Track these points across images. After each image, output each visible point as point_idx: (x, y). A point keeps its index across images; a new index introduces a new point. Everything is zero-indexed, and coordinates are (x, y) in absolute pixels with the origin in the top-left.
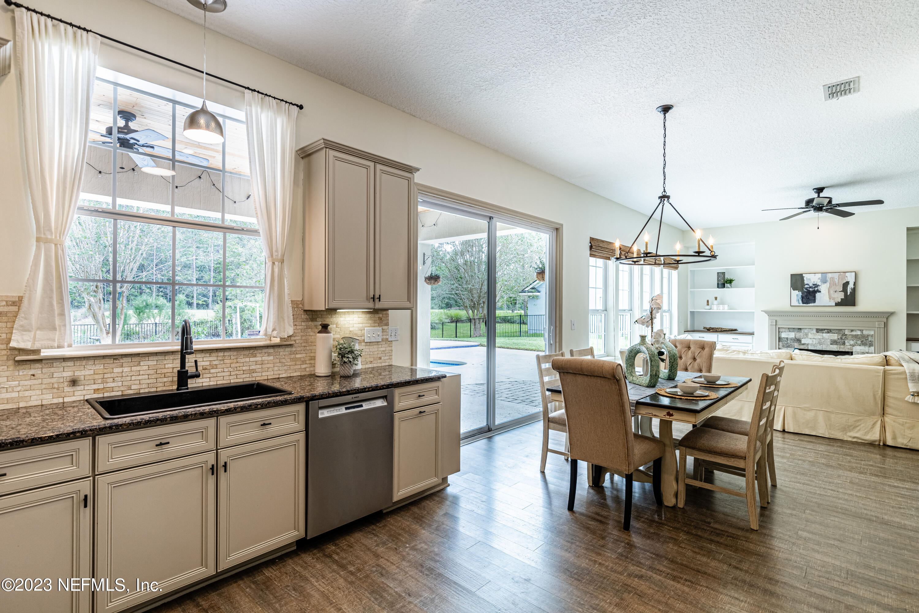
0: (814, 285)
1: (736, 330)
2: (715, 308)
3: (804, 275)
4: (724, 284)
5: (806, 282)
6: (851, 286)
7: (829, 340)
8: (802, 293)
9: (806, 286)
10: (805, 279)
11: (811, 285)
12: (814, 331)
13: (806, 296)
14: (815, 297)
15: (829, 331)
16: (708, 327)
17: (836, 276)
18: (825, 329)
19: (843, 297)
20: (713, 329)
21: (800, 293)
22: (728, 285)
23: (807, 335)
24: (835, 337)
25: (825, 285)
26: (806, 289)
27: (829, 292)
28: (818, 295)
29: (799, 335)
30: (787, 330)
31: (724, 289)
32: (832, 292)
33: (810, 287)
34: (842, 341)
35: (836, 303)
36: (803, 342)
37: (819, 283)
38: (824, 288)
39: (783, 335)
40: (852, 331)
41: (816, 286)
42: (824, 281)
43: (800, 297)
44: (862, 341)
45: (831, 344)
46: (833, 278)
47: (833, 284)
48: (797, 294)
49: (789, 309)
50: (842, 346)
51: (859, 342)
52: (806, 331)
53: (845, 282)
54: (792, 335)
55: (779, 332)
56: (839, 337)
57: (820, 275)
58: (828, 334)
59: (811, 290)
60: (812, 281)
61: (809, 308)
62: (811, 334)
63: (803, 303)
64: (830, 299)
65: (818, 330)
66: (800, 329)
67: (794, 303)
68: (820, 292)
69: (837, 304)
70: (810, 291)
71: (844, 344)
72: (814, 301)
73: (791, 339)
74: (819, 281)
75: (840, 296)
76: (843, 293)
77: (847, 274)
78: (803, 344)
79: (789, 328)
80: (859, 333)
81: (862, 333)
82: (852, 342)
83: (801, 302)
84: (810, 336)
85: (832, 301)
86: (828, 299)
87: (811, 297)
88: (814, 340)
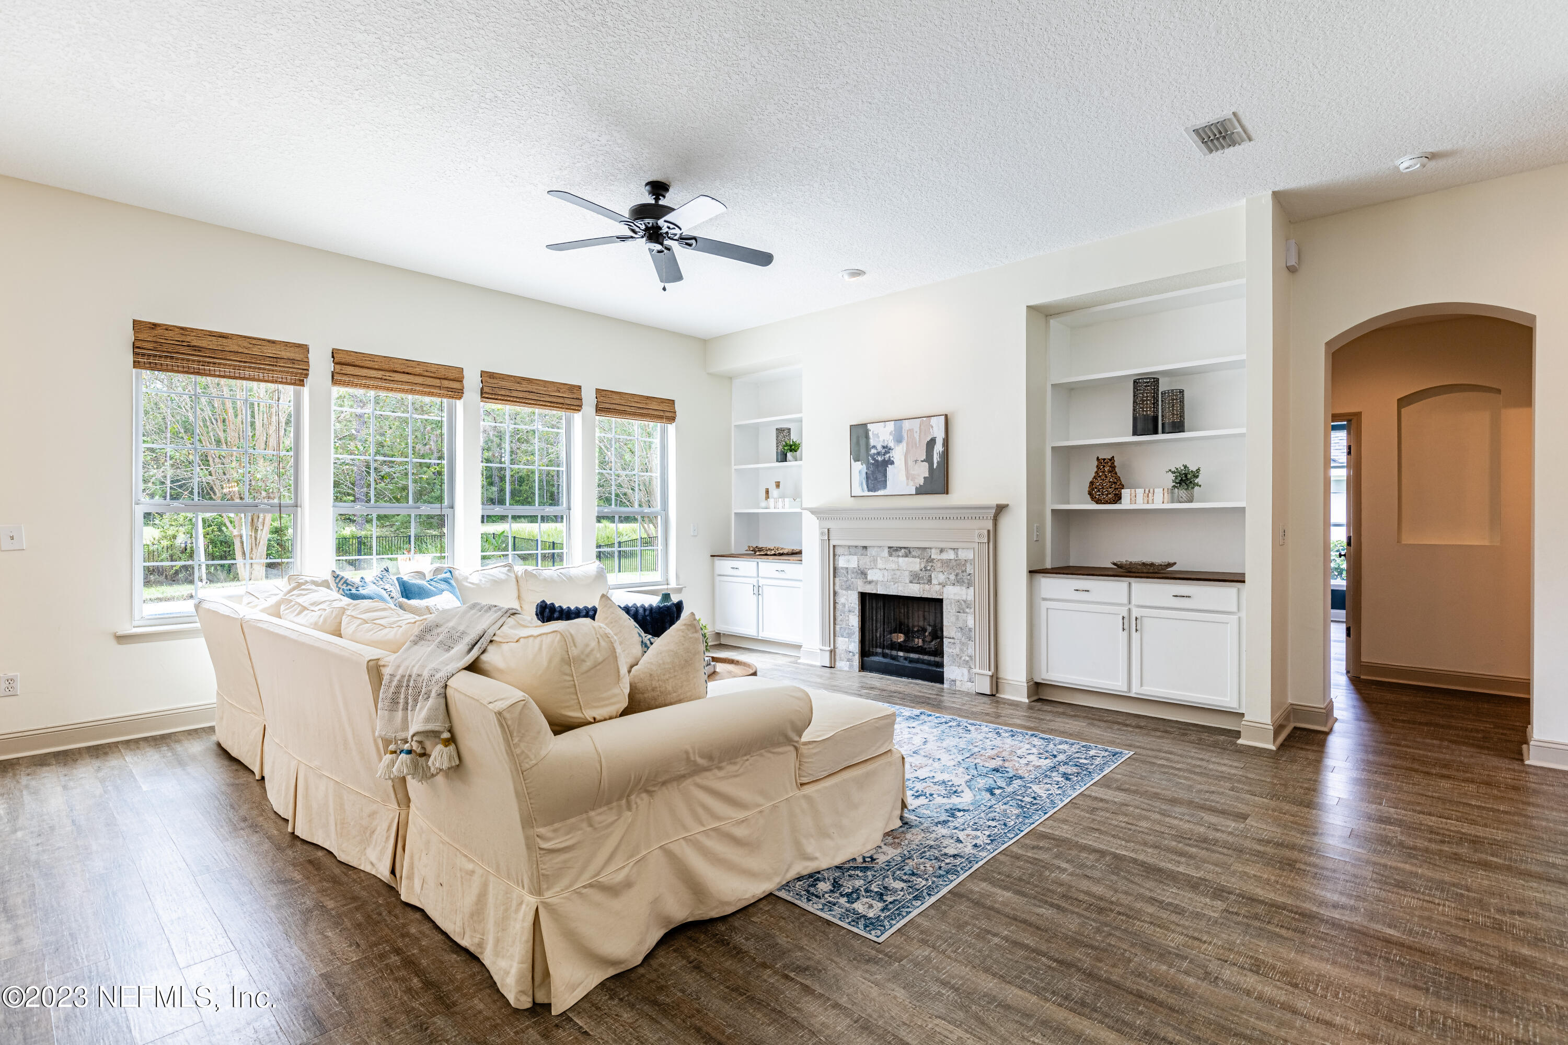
0: (884, 447)
3: (869, 426)
5: (872, 442)
6: (939, 448)
7: (907, 573)
8: (867, 469)
9: (873, 451)
10: (870, 434)
11: (879, 448)
12: (885, 553)
13: (873, 473)
14: (885, 475)
15: (908, 552)
16: (754, 545)
17: (916, 425)
18: (901, 548)
19: (927, 475)
20: (760, 549)
21: (864, 466)
23: (876, 561)
24: (915, 564)
25: (901, 446)
26: (874, 459)
27: (906, 462)
28: (890, 469)
29: (865, 561)
30: (849, 551)
32: (910, 463)
33: (878, 454)
34: (928, 573)
35: (917, 488)
36: (869, 578)
37: (891, 445)
38: (898, 454)
39: (843, 563)
40: (942, 551)
41: (888, 449)
42: (899, 440)
43: (864, 475)
44: (957, 575)
45: (911, 582)
46: (911, 431)
47: (911, 445)
48: (860, 468)
49: (850, 503)
50: (927, 587)
51: (952, 577)
52: (874, 552)
53: (929, 439)
54: (856, 562)
55: (834, 555)
56: (923, 566)
57: (891, 426)
58: (906, 559)
59: (880, 458)
60: (881, 439)
61: (877, 501)
63: (868, 490)
64: (908, 479)
65: (893, 550)
66: (865, 548)
67: (857, 491)
68: (892, 463)
69: (920, 491)
70: (877, 461)
71: (930, 581)
72: (885, 487)
73: (854, 571)
74: (891, 438)
75: (922, 471)
76: (926, 464)
77: (933, 420)
78: (870, 582)
79: (849, 547)
80: (951, 555)
81: (957, 554)
82: (942, 577)
83: (865, 487)
84: (880, 564)
85: (911, 483)
86: (904, 478)
87: (879, 476)
88: (886, 573)
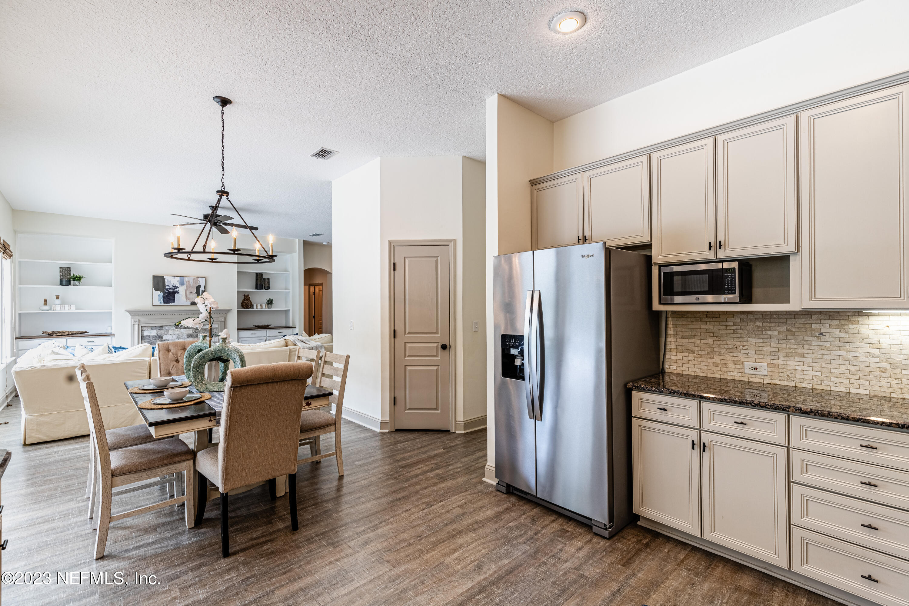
0: (174, 286)
1: (86, 332)
2: (58, 309)
3: (165, 277)
4: (70, 281)
5: (167, 284)
6: (202, 289)
7: (186, 335)
8: (164, 294)
9: (167, 287)
10: (166, 280)
11: (171, 286)
13: (167, 296)
14: (174, 297)
16: (50, 331)
17: (191, 280)
20: (56, 333)
21: (162, 293)
22: (76, 282)
23: (167, 331)
25: (183, 287)
26: (167, 290)
27: (186, 293)
28: (177, 295)
29: (160, 332)
30: (149, 328)
31: (69, 287)
32: (188, 293)
33: (170, 289)
34: (196, 334)
35: (191, 303)
36: (164, 339)
37: (178, 285)
38: (182, 290)
39: (146, 333)
41: (176, 287)
42: (182, 284)
43: (162, 297)
45: (188, 338)
46: (188, 281)
47: (189, 287)
48: (158, 295)
49: (151, 308)
52: (167, 328)
53: (198, 285)
54: (154, 333)
55: (142, 331)
56: (194, 331)
57: (178, 279)
58: (185, 329)
59: (171, 291)
60: (172, 283)
61: (170, 307)
62: (171, 330)
63: (164, 303)
66: (162, 326)
67: (157, 302)
68: (178, 293)
71: (197, 337)
72: (174, 301)
73: (153, 337)
74: (178, 283)
76: (196, 294)
77: (200, 279)
78: (164, 340)
79: (151, 327)
83: (162, 301)
84: (170, 332)
85: (189, 301)
86: (185, 299)
87: (171, 298)
88: (174, 336)
